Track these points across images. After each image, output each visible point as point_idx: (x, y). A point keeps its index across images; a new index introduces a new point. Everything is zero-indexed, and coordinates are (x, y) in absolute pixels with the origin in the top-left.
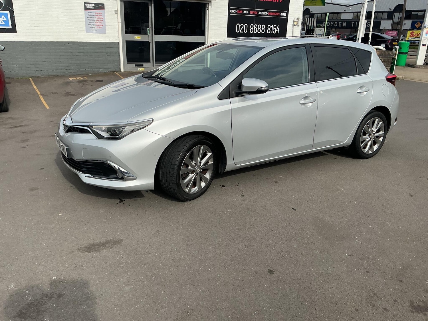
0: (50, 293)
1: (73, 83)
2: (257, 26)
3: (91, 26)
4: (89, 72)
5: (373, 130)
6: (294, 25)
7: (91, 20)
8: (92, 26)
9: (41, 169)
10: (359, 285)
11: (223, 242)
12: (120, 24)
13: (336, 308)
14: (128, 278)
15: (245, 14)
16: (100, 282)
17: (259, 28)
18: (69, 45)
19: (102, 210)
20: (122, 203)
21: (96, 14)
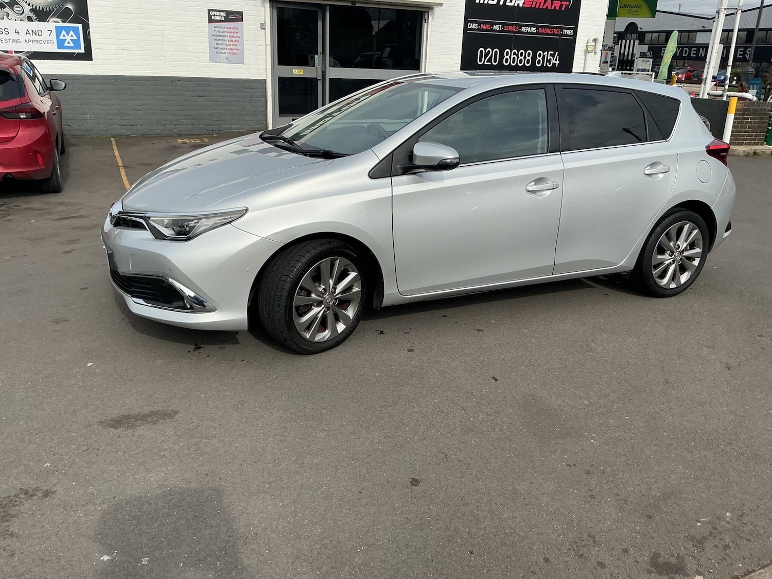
0: (32, 488)
1: (184, 148)
2: (517, 53)
3: (218, 50)
4: (213, 130)
5: (678, 245)
6: (587, 52)
7: (219, 40)
8: (221, 51)
9: (84, 289)
10: (567, 518)
11: (348, 427)
12: (269, 48)
13: (509, 553)
14: (166, 475)
15: (496, 31)
16: (118, 477)
17: (521, 56)
18: (179, 82)
19: (160, 361)
20: (198, 351)
21: (229, 30)
